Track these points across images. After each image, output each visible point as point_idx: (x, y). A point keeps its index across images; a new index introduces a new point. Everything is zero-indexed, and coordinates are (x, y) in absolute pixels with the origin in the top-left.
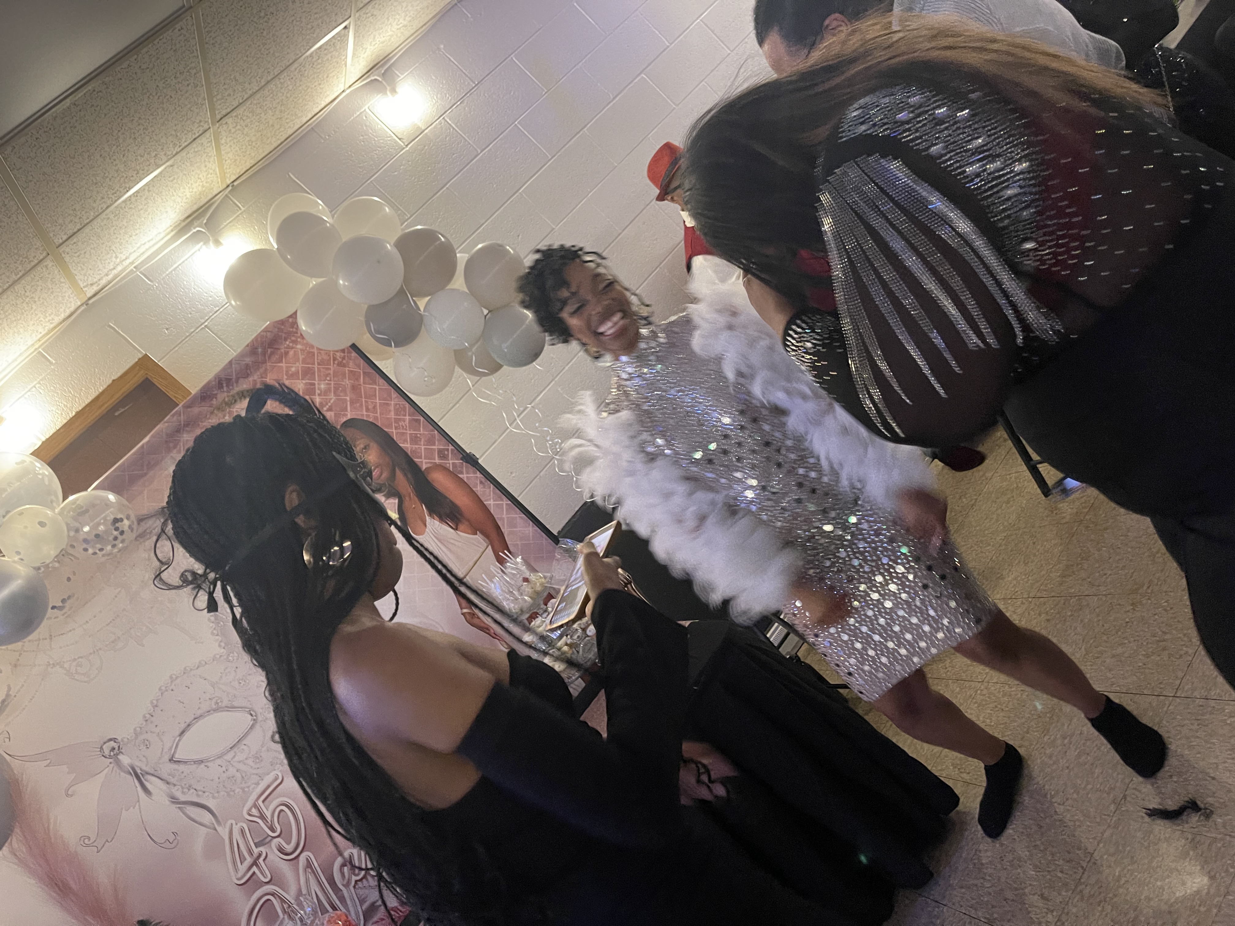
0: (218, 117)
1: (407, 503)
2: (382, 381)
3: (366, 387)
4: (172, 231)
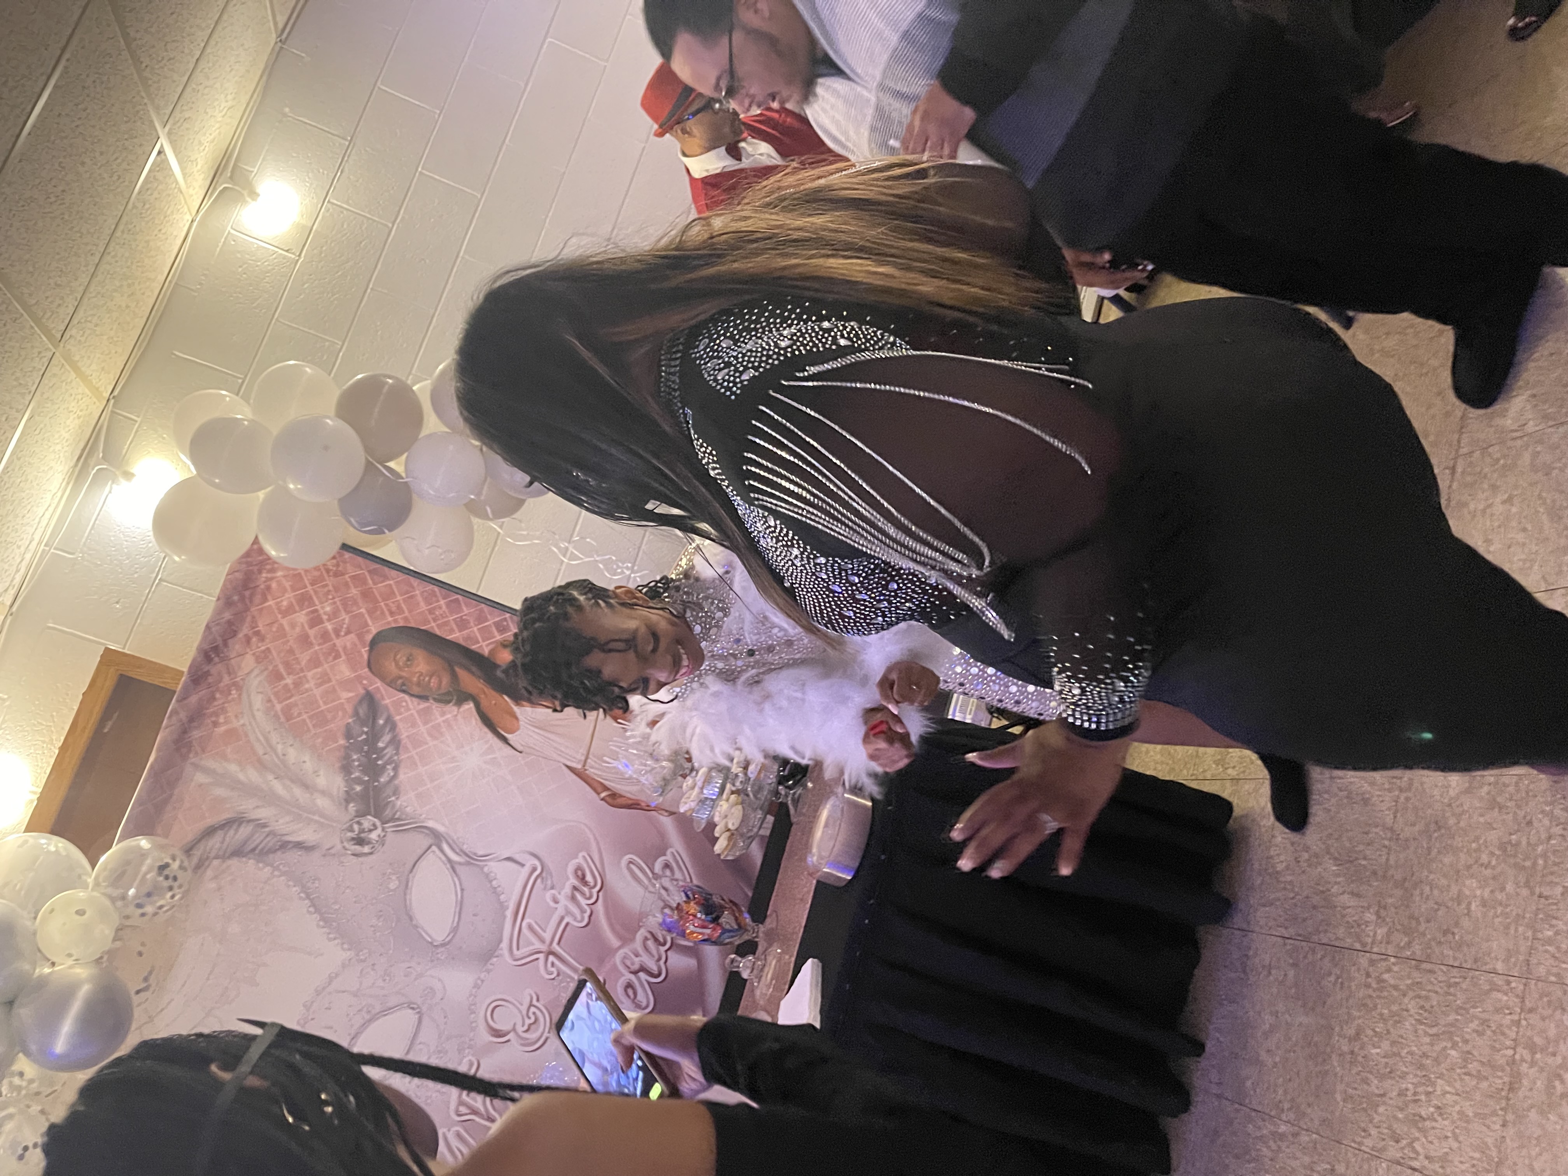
0: (59, 336)
1: (484, 703)
2: (394, 573)
3: (378, 588)
4: (68, 483)
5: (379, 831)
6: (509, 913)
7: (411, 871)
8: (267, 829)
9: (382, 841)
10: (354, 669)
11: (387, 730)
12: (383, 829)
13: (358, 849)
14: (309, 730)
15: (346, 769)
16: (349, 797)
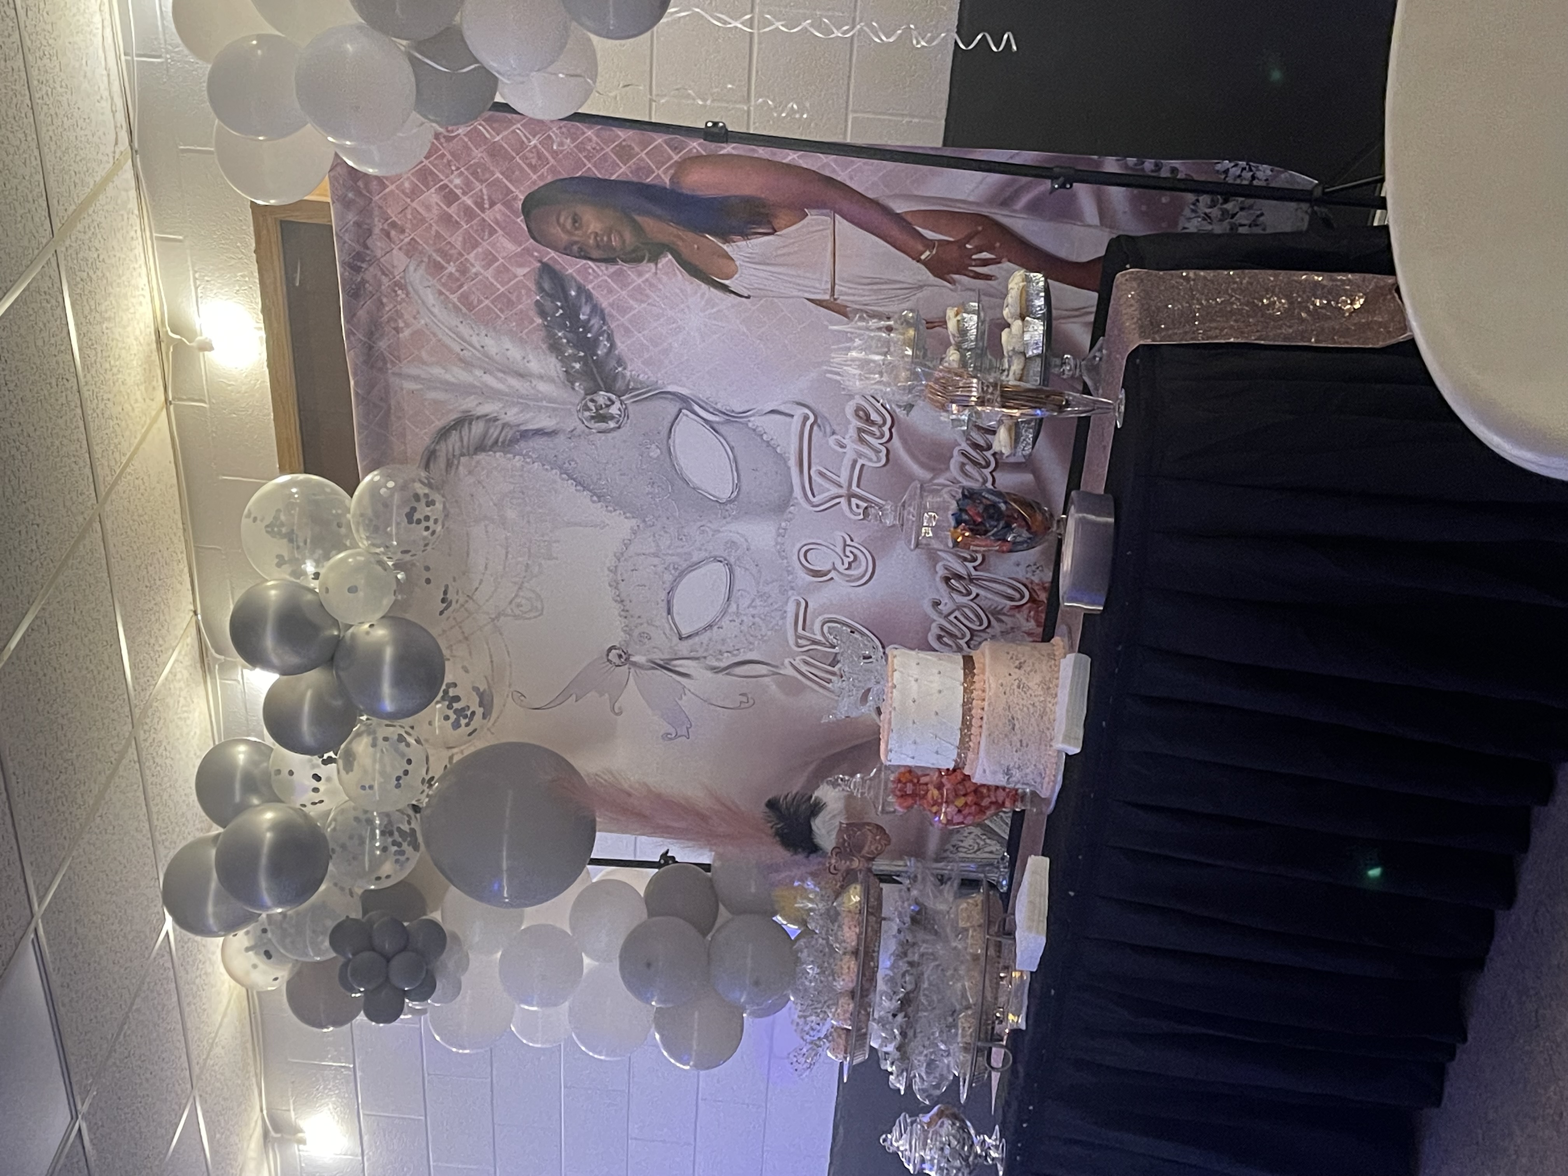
1: (684, 250)
5: (617, 404)
6: (793, 463)
7: (669, 438)
8: (499, 422)
9: (625, 412)
10: (517, 242)
11: (584, 300)
12: (622, 402)
13: (603, 426)
14: (498, 316)
15: (555, 348)
16: (570, 377)
